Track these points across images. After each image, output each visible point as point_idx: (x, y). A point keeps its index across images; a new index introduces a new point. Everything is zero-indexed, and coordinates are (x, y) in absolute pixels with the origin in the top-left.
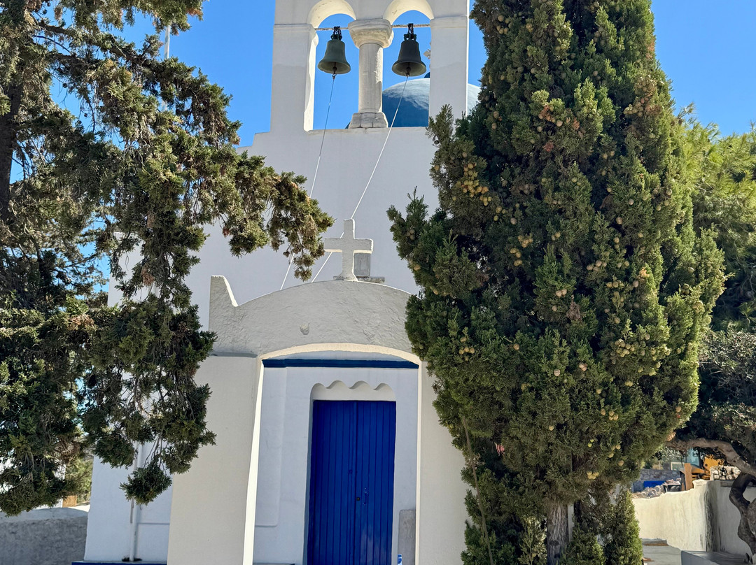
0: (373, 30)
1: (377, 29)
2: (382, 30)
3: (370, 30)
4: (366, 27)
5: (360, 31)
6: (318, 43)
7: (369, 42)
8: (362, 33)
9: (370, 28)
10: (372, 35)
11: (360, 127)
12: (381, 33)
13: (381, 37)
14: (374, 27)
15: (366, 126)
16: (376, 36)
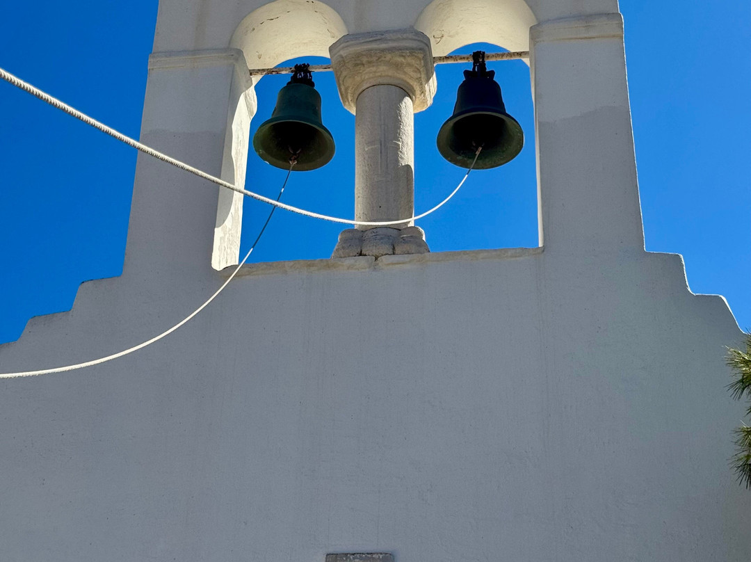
0: (391, 50)
1: (400, 49)
2: (412, 51)
3: (383, 50)
4: (374, 46)
5: (358, 55)
6: (255, 111)
7: (381, 80)
8: (365, 60)
9: (383, 46)
10: (389, 63)
11: (361, 254)
12: (409, 60)
13: (409, 70)
14: (391, 44)
15: (375, 252)
16: (398, 66)
